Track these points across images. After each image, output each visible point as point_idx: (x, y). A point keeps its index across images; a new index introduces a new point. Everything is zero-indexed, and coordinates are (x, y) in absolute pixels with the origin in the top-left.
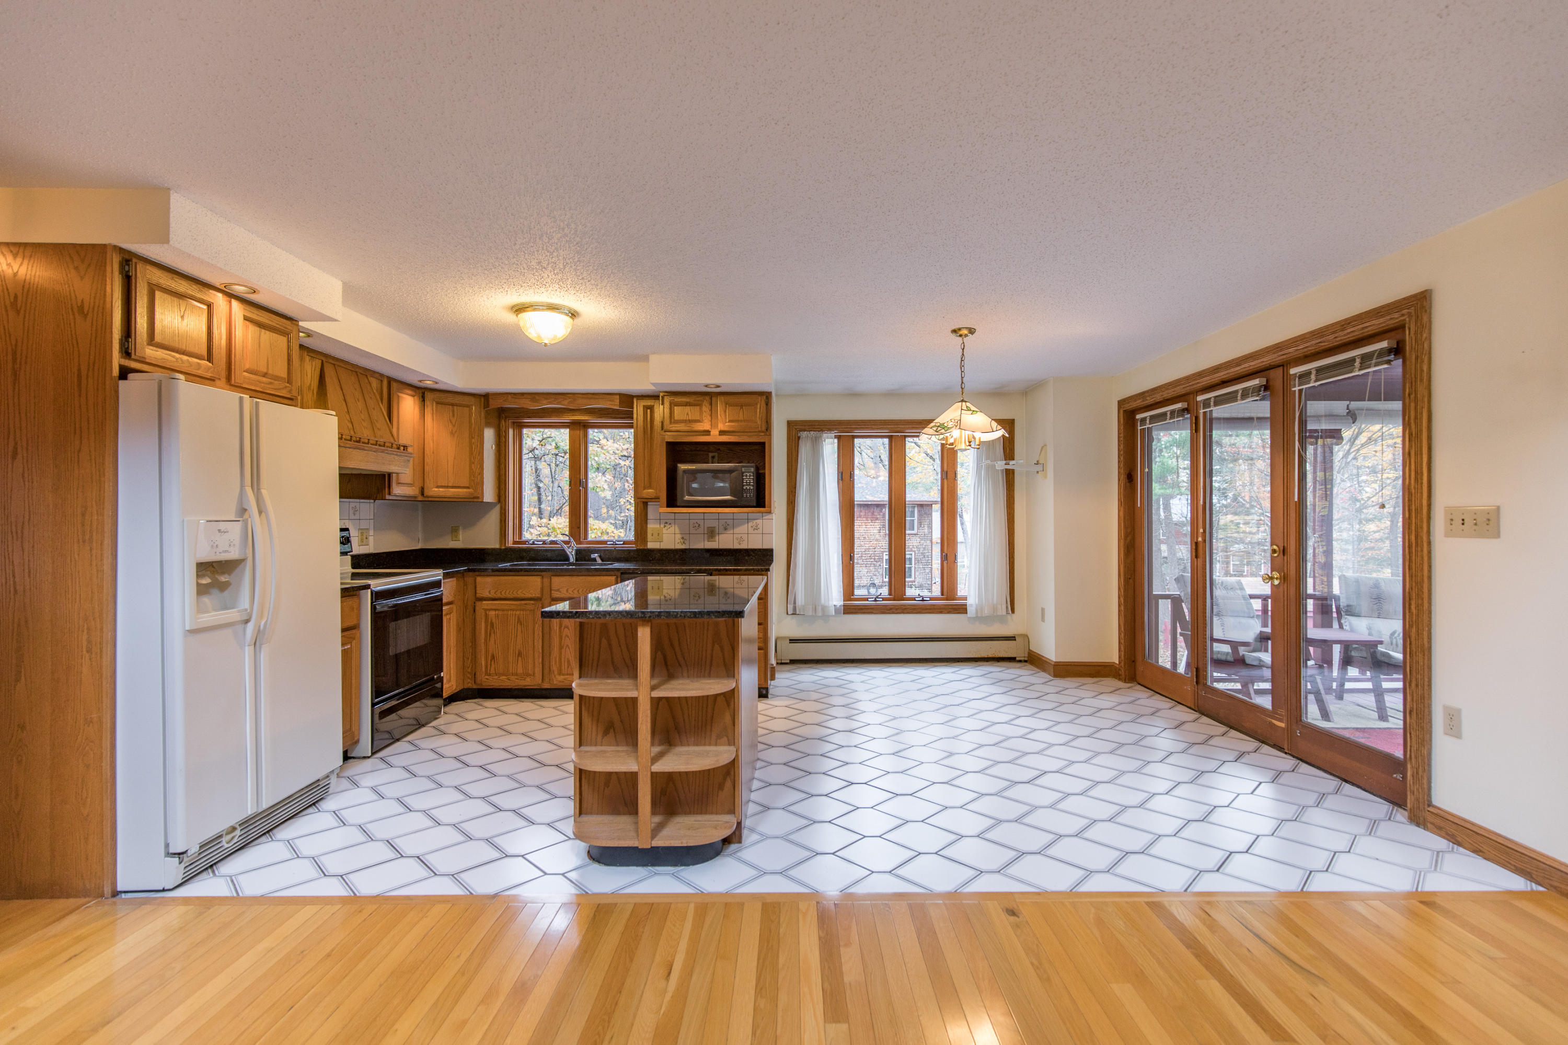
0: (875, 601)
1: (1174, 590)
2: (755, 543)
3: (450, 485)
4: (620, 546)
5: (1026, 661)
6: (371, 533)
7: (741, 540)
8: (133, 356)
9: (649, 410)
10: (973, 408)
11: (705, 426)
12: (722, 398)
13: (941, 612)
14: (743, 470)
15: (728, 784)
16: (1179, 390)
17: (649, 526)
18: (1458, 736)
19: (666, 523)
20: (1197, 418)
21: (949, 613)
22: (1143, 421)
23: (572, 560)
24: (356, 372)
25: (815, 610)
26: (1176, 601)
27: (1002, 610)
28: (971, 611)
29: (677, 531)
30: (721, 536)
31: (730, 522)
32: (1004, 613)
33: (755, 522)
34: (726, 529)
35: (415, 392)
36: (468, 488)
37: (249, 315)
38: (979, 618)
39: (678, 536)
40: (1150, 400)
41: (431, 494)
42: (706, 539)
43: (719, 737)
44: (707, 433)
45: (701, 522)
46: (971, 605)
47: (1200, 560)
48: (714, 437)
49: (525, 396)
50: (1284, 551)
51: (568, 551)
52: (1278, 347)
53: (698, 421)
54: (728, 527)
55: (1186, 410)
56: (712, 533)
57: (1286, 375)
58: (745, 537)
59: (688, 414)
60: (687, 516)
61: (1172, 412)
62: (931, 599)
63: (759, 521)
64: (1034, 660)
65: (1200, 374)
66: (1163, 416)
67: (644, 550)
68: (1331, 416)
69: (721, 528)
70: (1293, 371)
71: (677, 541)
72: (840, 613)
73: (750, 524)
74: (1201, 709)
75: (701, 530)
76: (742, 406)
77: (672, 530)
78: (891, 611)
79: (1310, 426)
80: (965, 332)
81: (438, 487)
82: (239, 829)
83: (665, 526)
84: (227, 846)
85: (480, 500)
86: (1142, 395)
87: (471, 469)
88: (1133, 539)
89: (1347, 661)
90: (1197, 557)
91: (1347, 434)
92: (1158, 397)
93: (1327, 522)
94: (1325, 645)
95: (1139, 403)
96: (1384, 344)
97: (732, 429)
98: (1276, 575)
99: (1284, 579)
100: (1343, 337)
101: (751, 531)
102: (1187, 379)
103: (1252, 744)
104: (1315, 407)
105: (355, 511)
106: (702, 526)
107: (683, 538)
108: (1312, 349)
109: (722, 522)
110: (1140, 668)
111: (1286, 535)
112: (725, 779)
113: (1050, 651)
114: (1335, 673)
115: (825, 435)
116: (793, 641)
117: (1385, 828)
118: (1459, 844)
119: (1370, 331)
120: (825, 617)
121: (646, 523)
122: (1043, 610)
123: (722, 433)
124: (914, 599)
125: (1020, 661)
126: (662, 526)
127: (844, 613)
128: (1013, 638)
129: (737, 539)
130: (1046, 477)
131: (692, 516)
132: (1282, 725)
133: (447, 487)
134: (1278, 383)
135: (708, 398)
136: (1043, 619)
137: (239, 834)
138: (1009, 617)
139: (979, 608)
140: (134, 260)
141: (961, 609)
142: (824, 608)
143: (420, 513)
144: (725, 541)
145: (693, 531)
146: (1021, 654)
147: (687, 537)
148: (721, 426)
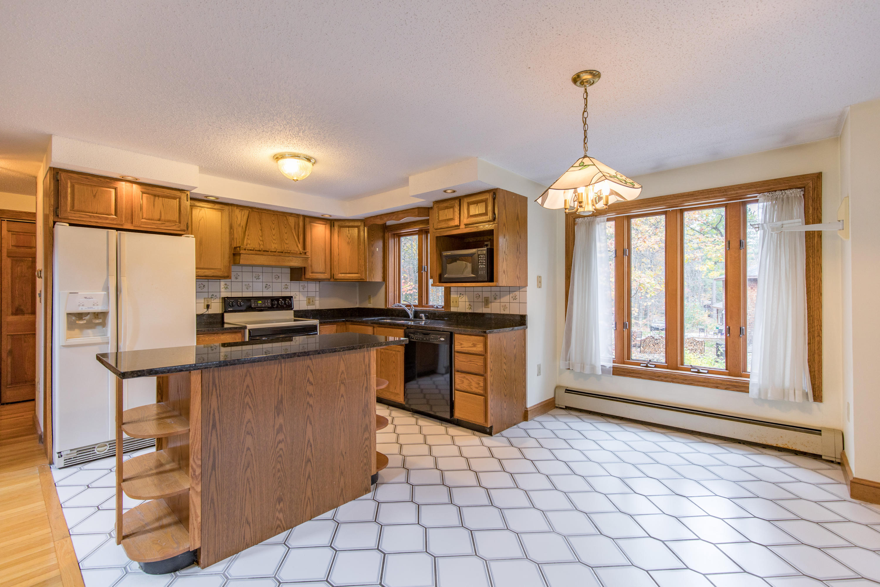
0: (647, 366)
2: (514, 310)
3: (347, 272)
4: (439, 309)
5: (838, 463)
6: (317, 298)
7: (505, 307)
8: (60, 216)
11: (457, 222)
12: (466, 199)
13: (717, 387)
14: (479, 254)
17: (452, 296)
19: (461, 294)
23: (411, 316)
24: (277, 215)
25: (583, 368)
28: (753, 390)
29: (467, 300)
30: (493, 304)
31: (498, 293)
32: (805, 400)
33: (514, 293)
34: (495, 299)
35: (327, 222)
36: (357, 273)
37: (144, 190)
38: (762, 400)
39: (467, 303)
41: (337, 277)
42: (483, 306)
44: (457, 227)
45: (480, 293)
46: (756, 385)
48: (464, 230)
49: (378, 217)
51: (409, 312)
53: (453, 219)
54: (497, 297)
56: (487, 302)
58: (507, 305)
59: (447, 215)
60: (472, 289)
62: (713, 372)
63: (517, 293)
64: (844, 465)
67: (450, 313)
69: (493, 298)
71: (467, 307)
72: (610, 374)
73: (511, 295)
75: (480, 300)
76: (478, 204)
77: (463, 299)
78: (660, 378)
81: (341, 274)
82: (109, 446)
83: (460, 296)
84: (98, 453)
85: (365, 281)
87: (358, 262)
97: (471, 222)
101: (512, 300)
105: (304, 287)
106: (481, 296)
107: (470, 305)
109: (493, 293)
116: (568, 391)
120: (593, 374)
121: (450, 294)
123: (466, 226)
124: (694, 371)
125: (830, 461)
126: (458, 296)
127: (613, 374)
128: (817, 432)
129: (503, 306)
130: (848, 236)
131: (475, 289)
133: (346, 273)
135: (458, 201)
137: (108, 448)
139: (763, 390)
140: (60, 172)
141: (743, 388)
142: (593, 368)
143: (358, 288)
144: (495, 308)
145: (476, 300)
146: (830, 452)
147: (472, 304)
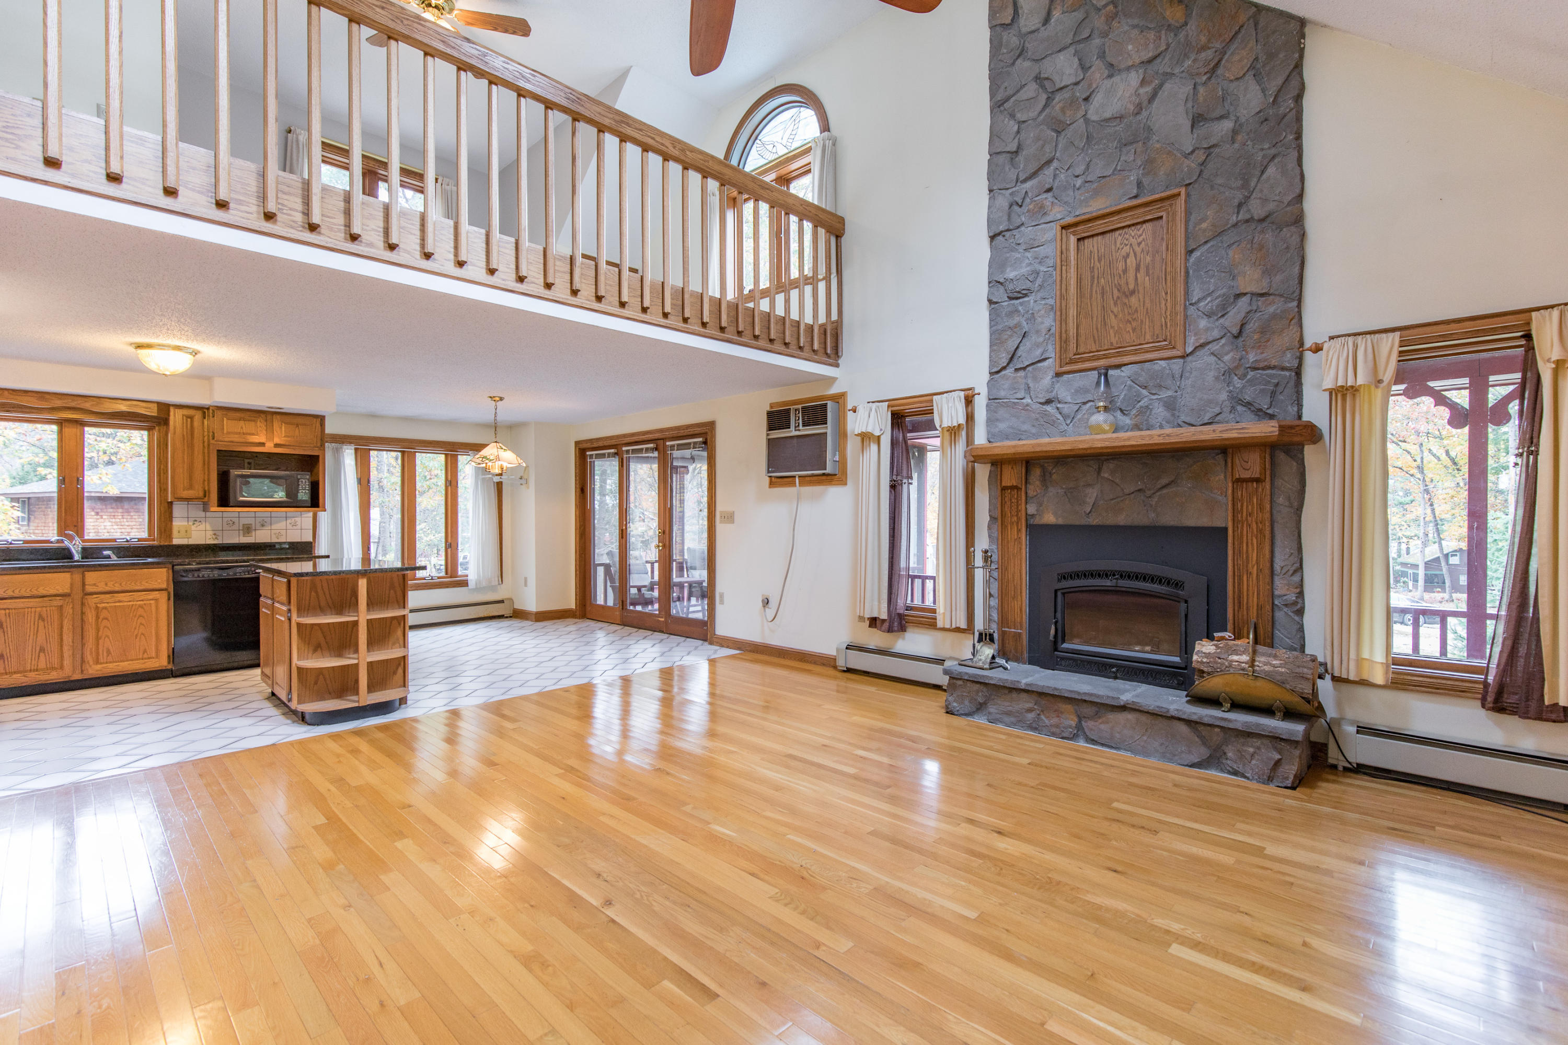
1: (606, 560)
2: (294, 537)
4: (135, 543)
5: (511, 617)
7: (278, 535)
9: (189, 420)
10: (504, 448)
11: (261, 439)
12: (278, 417)
13: (448, 587)
14: (299, 477)
15: (400, 671)
16: (613, 442)
17: (175, 523)
18: (723, 604)
19: (197, 521)
20: (622, 459)
21: (454, 587)
22: (591, 456)
23: (79, 557)
26: (607, 567)
27: (495, 581)
28: (472, 584)
29: (208, 527)
30: (258, 532)
31: (268, 520)
32: (497, 583)
33: (293, 519)
34: (263, 526)
38: (478, 589)
39: (210, 533)
40: (595, 445)
42: (240, 535)
43: (394, 644)
44: (263, 444)
45: (236, 520)
46: (471, 580)
47: (624, 540)
48: (269, 448)
50: (664, 532)
51: (69, 550)
52: (661, 431)
53: (253, 434)
54: (265, 524)
55: (616, 454)
56: (248, 529)
57: (664, 444)
58: (283, 532)
59: (242, 428)
60: (219, 515)
61: (609, 454)
62: (439, 578)
63: (298, 519)
64: (518, 615)
65: (624, 436)
66: (603, 456)
67: (169, 545)
68: (683, 458)
69: (258, 525)
70: (668, 443)
71: (209, 537)
73: (289, 521)
74: (624, 624)
75: (235, 527)
76: (297, 425)
77: (202, 527)
79: (675, 464)
80: (498, 399)
83: (194, 524)
86: (591, 441)
88: (584, 529)
89: (690, 595)
90: (622, 538)
91: (691, 468)
92: (601, 444)
93: (682, 518)
94: (681, 586)
95: (588, 445)
96: (701, 439)
97: (287, 443)
98: (661, 544)
99: (664, 546)
100: (687, 432)
101: (289, 527)
102: (618, 437)
103: (650, 633)
104: (676, 453)
106: (236, 525)
107: (215, 535)
108: (675, 435)
109: (259, 520)
110: (588, 608)
111: (665, 525)
112: (397, 668)
113: (531, 604)
114: (685, 603)
115: (345, 447)
117: (700, 648)
118: (723, 646)
119: (696, 432)
121: (171, 521)
122: (526, 579)
123: (277, 445)
124: (424, 579)
125: (507, 617)
126: (191, 523)
128: (502, 601)
129: (275, 534)
130: (528, 488)
131: (225, 515)
132: (663, 619)
134: (661, 447)
135: (263, 416)
136: (526, 585)
138: (499, 587)
139: (478, 582)
141: (464, 583)
144: (261, 536)
145: (226, 527)
146: (507, 612)
147: (220, 533)
148: (277, 440)
